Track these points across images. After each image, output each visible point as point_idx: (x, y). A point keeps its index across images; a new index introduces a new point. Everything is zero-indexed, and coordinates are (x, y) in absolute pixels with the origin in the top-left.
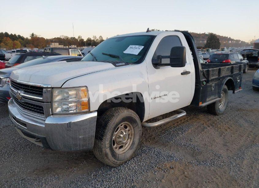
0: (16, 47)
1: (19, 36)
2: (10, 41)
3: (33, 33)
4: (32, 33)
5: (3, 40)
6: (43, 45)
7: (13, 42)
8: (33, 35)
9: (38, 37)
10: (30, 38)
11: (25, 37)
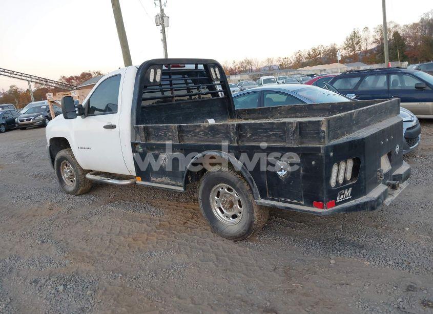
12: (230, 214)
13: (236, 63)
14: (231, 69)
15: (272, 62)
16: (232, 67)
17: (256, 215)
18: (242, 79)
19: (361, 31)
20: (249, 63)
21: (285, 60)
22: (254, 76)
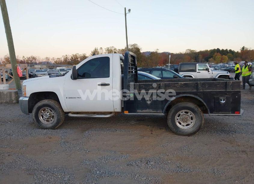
0: (223, 61)
1: (230, 50)
2: (219, 56)
3: (244, 47)
4: (242, 47)
5: (214, 55)
6: (251, 58)
7: (221, 57)
8: (243, 48)
9: (248, 50)
10: (240, 51)
11: (236, 51)
12: (185, 124)
13: (25, 57)
14: (22, 61)
15: (49, 59)
16: (22, 59)
17: (203, 122)
18: (42, 67)
19: (99, 50)
20: (34, 58)
21: (58, 59)
22: (49, 66)
